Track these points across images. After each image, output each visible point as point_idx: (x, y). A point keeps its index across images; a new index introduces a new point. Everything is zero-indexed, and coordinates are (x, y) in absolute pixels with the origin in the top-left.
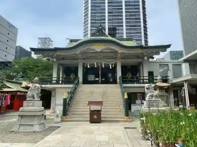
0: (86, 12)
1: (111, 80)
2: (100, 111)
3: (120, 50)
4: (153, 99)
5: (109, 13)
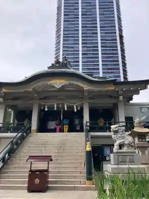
0: (57, 53)
1: (78, 128)
2: (47, 171)
3: (86, 87)
4: (125, 149)
5: (83, 54)
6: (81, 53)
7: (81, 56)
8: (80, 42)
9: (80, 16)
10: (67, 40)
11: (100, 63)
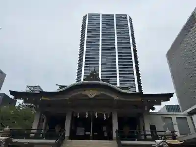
0: (80, 63)
1: (106, 135)
6: (100, 63)
7: (100, 66)
8: (101, 54)
9: (101, 34)
10: (89, 52)
11: (118, 72)
